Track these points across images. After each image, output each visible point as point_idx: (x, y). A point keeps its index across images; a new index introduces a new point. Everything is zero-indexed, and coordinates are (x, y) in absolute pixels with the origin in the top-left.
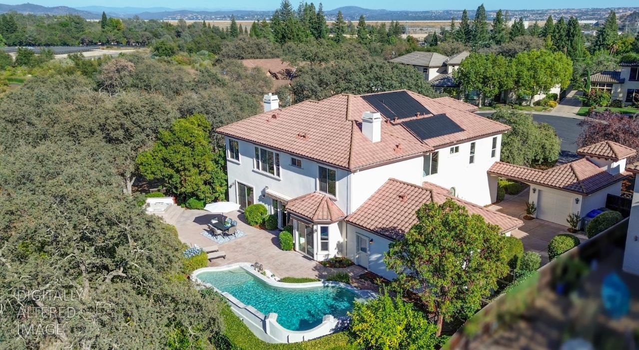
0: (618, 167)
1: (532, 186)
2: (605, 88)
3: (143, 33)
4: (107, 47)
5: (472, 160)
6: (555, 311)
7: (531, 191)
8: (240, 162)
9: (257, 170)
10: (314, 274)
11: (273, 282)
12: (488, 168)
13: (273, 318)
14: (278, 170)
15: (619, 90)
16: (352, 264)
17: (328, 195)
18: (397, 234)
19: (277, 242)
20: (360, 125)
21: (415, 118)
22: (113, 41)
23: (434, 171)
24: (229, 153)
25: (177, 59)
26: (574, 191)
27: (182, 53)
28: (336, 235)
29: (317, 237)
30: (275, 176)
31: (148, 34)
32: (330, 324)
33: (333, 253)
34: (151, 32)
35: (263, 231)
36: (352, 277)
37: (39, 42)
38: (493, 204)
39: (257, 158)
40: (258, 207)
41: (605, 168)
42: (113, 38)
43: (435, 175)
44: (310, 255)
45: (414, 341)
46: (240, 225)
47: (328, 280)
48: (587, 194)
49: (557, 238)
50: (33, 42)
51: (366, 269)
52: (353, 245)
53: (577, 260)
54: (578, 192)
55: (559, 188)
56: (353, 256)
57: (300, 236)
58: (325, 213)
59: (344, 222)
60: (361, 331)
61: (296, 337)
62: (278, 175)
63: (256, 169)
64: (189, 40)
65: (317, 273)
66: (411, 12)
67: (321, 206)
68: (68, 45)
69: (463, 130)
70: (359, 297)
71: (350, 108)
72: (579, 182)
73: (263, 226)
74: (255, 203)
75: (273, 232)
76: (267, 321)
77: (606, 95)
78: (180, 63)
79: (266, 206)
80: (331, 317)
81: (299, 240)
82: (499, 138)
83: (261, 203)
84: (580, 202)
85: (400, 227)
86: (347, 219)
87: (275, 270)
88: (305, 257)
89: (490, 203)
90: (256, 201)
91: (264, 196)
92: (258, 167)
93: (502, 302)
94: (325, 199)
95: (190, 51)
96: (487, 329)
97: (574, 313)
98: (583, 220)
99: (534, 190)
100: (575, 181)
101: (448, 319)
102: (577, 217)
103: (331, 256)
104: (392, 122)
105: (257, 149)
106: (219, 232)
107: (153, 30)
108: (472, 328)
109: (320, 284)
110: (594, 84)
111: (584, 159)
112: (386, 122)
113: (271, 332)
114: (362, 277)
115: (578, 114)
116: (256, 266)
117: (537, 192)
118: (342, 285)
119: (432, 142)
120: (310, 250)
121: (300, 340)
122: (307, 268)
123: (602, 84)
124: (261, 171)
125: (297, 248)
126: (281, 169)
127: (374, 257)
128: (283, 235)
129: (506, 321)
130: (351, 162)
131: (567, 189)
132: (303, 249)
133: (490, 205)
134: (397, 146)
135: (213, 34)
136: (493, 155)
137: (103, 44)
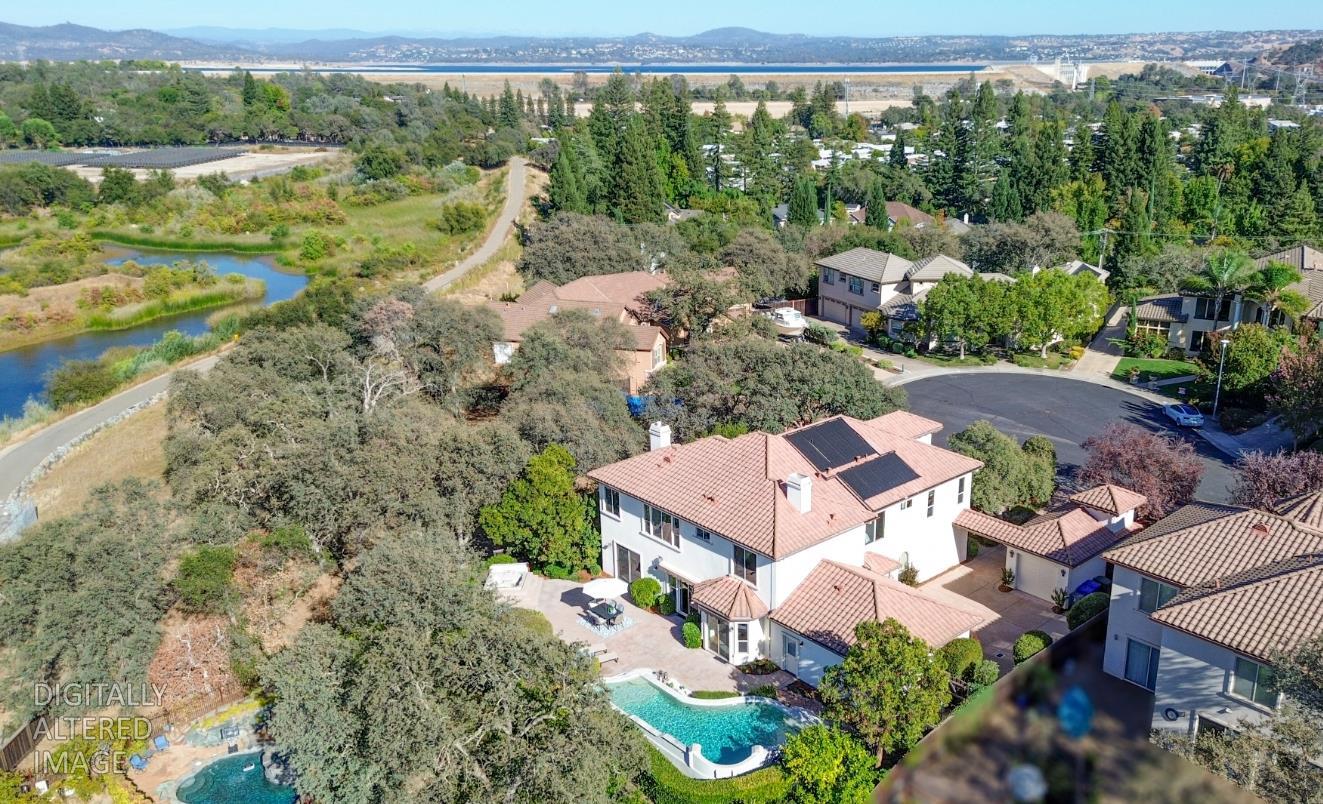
0: (1123, 520)
1: (1009, 549)
2: (1159, 328)
3: (332, 117)
4: (263, 148)
5: (930, 513)
6: (1010, 731)
7: (1008, 554)
8: (621, 519)
9: (647, 534)
10: (730, 686)
11: (683, 697)
12: (953, 519)
13: (696, 751)
14: (677, 539)
15: (1180, 332)
16: (778, 669)
17: (746, 582)
18: (833, 640)
19: (679, 635)
20: (784, 487)
21: (854, 464)
22: (273, 133)
23: (880, 534)
24: (603, 504)
25: (408, 183)
26: (1057, 561)
27: (415, 168)
28: (757, 634)
29: (733, 636)
30: (673, 546)
31: (340, 119)
32: (759, 755)
33: (753, 655)
34: (347, 115)
35: (657, 617)
36: (779, 688)
37: (126, 137)
38: (962, 563)
39: (647, 519)
40: (648, 582)
41: (1104, 523)
42: (272, 127)
43: (881, 540)
44: (724, 657)
45: (852, 776)
46: (627, 606)
47: (750, 694)
48: (1074, 566)
49: (1024, 637)
50: (115, 139)
51: (794, 676)
52: (778, 645)
53: (1044, 668)
54: (1063, 563)
55: (1041, 556)
56: (779, 659)
57: (710, 628)
58: (744, 609)
59: (768, 619)
60: (797, 767)
61: (725, 771)
62: (677, 544)
63: (644, 532)
64: (424, 133)
65: (734, 683)
66: (857, 40)
67: (738, 598)
68: (183, 143)
69: (918, 476)
70: (788, 717)
71: (770, 458)
72: (1066, 548)
73: (656, 608)
74: (643, 577)
75: (672, 618)
76: (691, 754)
77: (1158, 340)
78: (413, 191)
79: (661, 584)
80: (761, 748)
81: (708, 633)
82: (968, 478)
83: (651, 576)
84: (1067, 575)
85: (835, 631)
86: (771, 616)
87: (683, 677)
88: (716, 658)
89: (957, 561)
90: (644, 574)
91: (656, 568)
92: (648, 530)
93: (948, 725)
94: (742, 587)
95: (430, 162)
96: (933, 757)
97: (1030, 733)
98: (1071, 598)
99: (1012, 553)
100: (1061, 547)
101: (889, 750)
102: (1064, 594)
103: (751, 659)
104: (824, 474)
105: (646, 507)
106: (602, 621)
107: (351, 112)
108: (914, 758)
109: (741, 700)
110: (1141, 321)
111: (1079, 510)
112: (817, 475)
113: (695, 765)
114: (791, 687)
115: (1114, 377)
116: (661, 674)
117: (1015, 556)
118: (768, 701)
119: (875, 502)
120: (724, 648)
121: (728, 775)
122: (721, 676)
123: (1155, 322)
124: (652, 535)
125: (707, 644)
126: (681, 538)
127: (805, 663)
128: (688, 627)
129: (955, 745)
130: (776, 549)
131: (1048, 557)
132: (713, 646)
133: (958, 566)
134: (832, 516)
135: (468, 118)
136: (960, 499)
137: (252, 141)
